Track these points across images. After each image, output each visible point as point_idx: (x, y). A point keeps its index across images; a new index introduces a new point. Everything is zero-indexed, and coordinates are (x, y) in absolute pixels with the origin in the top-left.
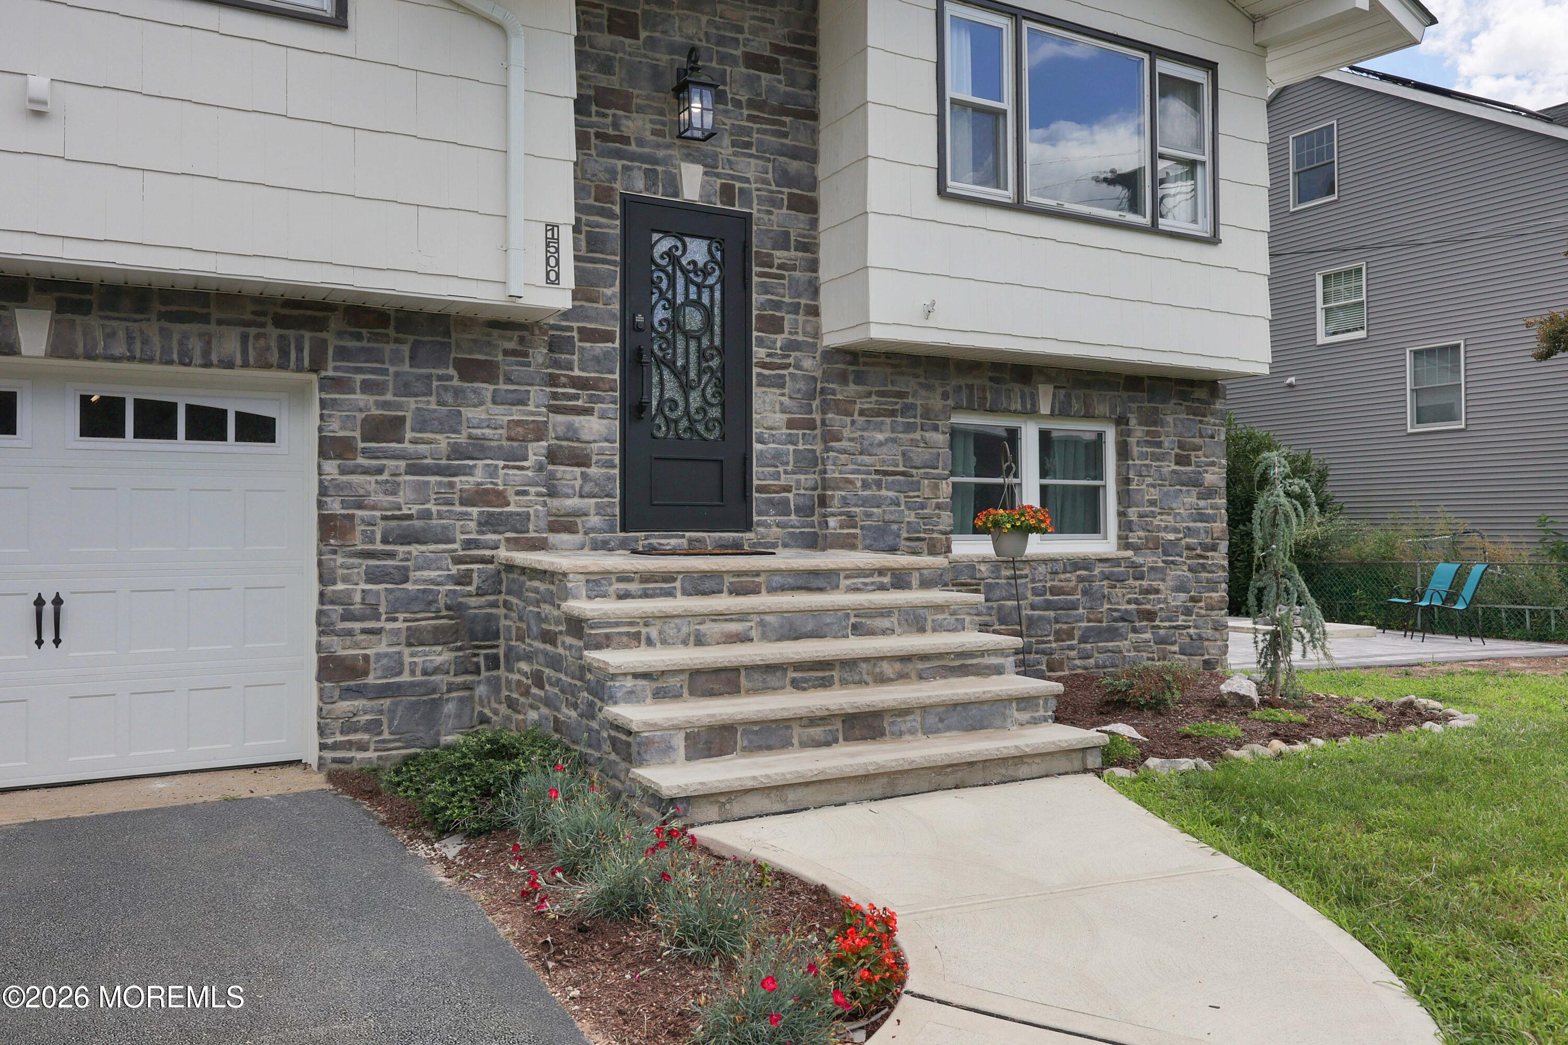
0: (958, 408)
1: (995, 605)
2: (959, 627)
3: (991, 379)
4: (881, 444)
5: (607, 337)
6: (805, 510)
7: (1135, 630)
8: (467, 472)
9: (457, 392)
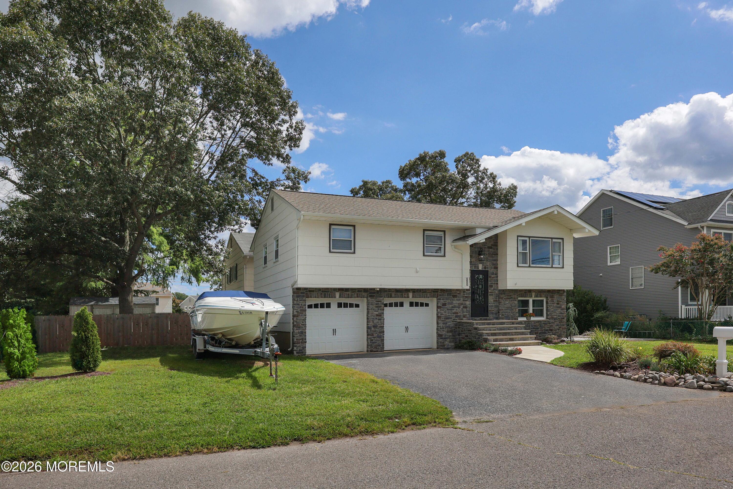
0: (521, 297)
2: (522, 329)
3: (524, 292)
4: (507, 304)
5: (469, 290)
6: (496, 314)
7: (549, 332)
8: (454, 310)
9: (453, 299)
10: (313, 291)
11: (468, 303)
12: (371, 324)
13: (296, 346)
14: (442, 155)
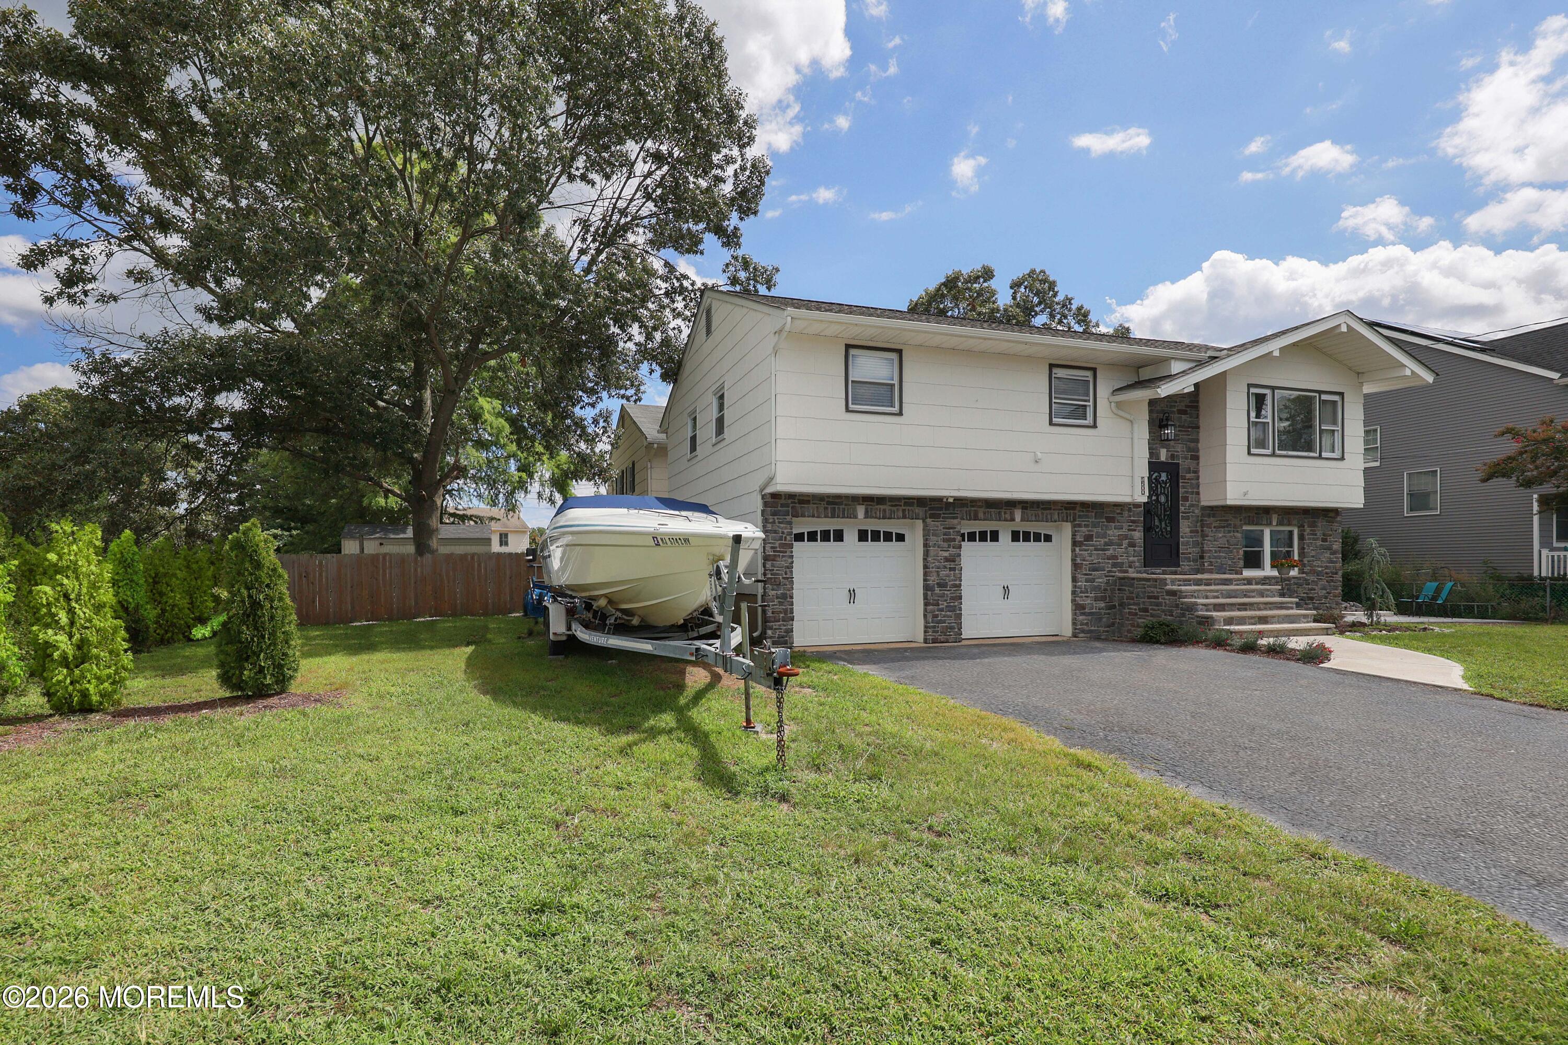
0: (1245, 525)
3: (1255, 513)
4: (1220, 538)
6: (1196, 560)
8: (1109, 549)
9: (1106, 526)
10: (808, 502)
11: (1138, 535)
12: (933, 579)
13: (771, 628)
14: (988, 274)
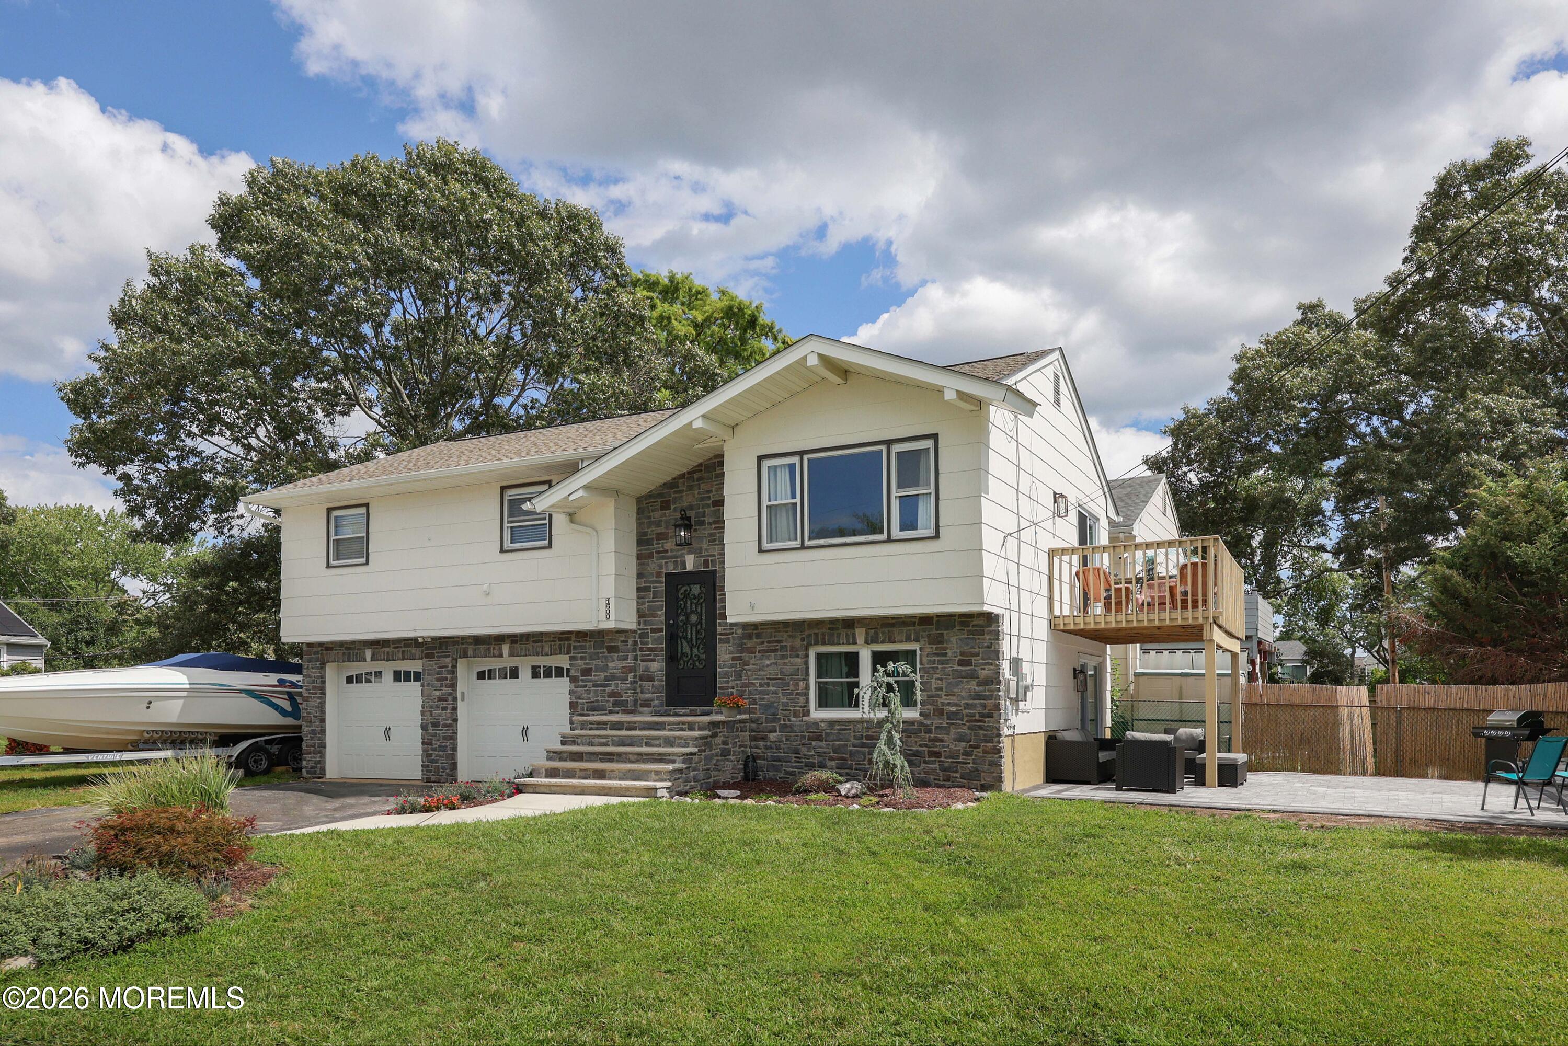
0: (816, 643)
1: (831, 743)
3: (829, 629)
4: (768, 666)
5: (660, 630)
7: (925, 762)
8: (610, 685)
10: (331, 649)
11: (657, 667)
